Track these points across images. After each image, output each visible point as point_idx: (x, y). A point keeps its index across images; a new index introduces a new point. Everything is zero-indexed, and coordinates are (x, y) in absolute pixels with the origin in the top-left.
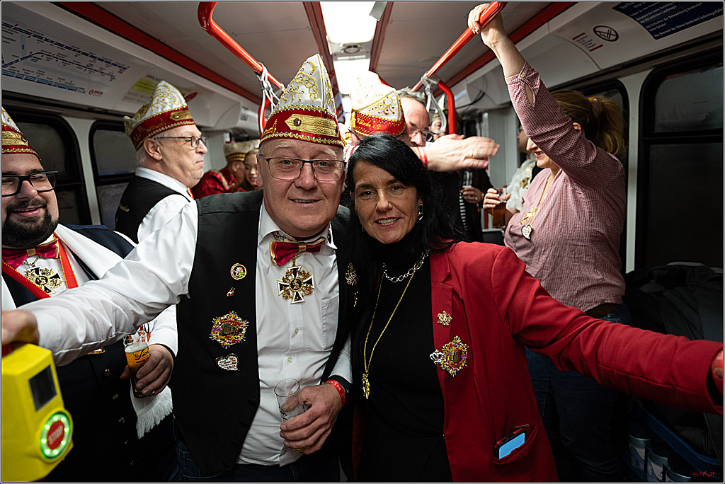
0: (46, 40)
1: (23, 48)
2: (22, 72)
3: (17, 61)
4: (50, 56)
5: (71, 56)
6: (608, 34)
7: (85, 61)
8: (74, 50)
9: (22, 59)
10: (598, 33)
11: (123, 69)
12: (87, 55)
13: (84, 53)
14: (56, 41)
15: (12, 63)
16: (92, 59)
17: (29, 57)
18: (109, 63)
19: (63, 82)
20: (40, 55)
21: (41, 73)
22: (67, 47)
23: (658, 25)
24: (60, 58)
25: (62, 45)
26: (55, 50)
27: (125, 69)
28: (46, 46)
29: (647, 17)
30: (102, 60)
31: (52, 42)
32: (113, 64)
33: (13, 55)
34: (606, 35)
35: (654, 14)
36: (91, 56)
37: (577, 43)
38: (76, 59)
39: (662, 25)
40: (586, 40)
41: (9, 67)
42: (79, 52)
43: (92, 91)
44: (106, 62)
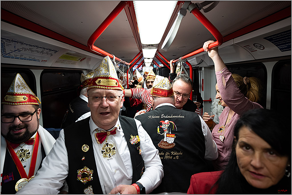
0: (25, 44)
1: (15, 47)
2: (14, 56)
3: (12, 52)
4: (26, 49)
5: (35, 49)
6: (260, 47)
7: (40, 50)
8: (36, 47)
9: (14, 51)
10: (256, 46)
11: (56, 52)
12: (42, 48)
13: (40, 47)
14: (29, 44)
15: (10, 53)
16: (43, 49)
17: (17, 50)
18: (51, 50)
19: (31, 58)
20: (21, 50)
21: (22, 56)
22: (33, 46)
23: (283, 46)
24: (30, 49)
25: (31, 45)
26: (28, 47)
27: (57, 51)
28: (25, 46)
29: (278, 43)
30: (48, 49)
31: (27, 44)
32: (52, 50)
33: (10, 50)
34: (259, 47)
35: (282, 42)
36: (43, 48)
37: (246, 48)
38: (37, 50)
39: (285, 47)
40: (250, 48)
41: (8, 55)
42: (38, 47)
43: (43, 60)
44: (49, 50)
